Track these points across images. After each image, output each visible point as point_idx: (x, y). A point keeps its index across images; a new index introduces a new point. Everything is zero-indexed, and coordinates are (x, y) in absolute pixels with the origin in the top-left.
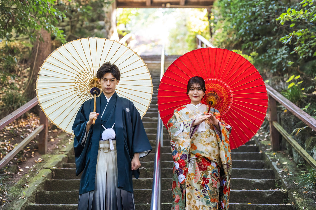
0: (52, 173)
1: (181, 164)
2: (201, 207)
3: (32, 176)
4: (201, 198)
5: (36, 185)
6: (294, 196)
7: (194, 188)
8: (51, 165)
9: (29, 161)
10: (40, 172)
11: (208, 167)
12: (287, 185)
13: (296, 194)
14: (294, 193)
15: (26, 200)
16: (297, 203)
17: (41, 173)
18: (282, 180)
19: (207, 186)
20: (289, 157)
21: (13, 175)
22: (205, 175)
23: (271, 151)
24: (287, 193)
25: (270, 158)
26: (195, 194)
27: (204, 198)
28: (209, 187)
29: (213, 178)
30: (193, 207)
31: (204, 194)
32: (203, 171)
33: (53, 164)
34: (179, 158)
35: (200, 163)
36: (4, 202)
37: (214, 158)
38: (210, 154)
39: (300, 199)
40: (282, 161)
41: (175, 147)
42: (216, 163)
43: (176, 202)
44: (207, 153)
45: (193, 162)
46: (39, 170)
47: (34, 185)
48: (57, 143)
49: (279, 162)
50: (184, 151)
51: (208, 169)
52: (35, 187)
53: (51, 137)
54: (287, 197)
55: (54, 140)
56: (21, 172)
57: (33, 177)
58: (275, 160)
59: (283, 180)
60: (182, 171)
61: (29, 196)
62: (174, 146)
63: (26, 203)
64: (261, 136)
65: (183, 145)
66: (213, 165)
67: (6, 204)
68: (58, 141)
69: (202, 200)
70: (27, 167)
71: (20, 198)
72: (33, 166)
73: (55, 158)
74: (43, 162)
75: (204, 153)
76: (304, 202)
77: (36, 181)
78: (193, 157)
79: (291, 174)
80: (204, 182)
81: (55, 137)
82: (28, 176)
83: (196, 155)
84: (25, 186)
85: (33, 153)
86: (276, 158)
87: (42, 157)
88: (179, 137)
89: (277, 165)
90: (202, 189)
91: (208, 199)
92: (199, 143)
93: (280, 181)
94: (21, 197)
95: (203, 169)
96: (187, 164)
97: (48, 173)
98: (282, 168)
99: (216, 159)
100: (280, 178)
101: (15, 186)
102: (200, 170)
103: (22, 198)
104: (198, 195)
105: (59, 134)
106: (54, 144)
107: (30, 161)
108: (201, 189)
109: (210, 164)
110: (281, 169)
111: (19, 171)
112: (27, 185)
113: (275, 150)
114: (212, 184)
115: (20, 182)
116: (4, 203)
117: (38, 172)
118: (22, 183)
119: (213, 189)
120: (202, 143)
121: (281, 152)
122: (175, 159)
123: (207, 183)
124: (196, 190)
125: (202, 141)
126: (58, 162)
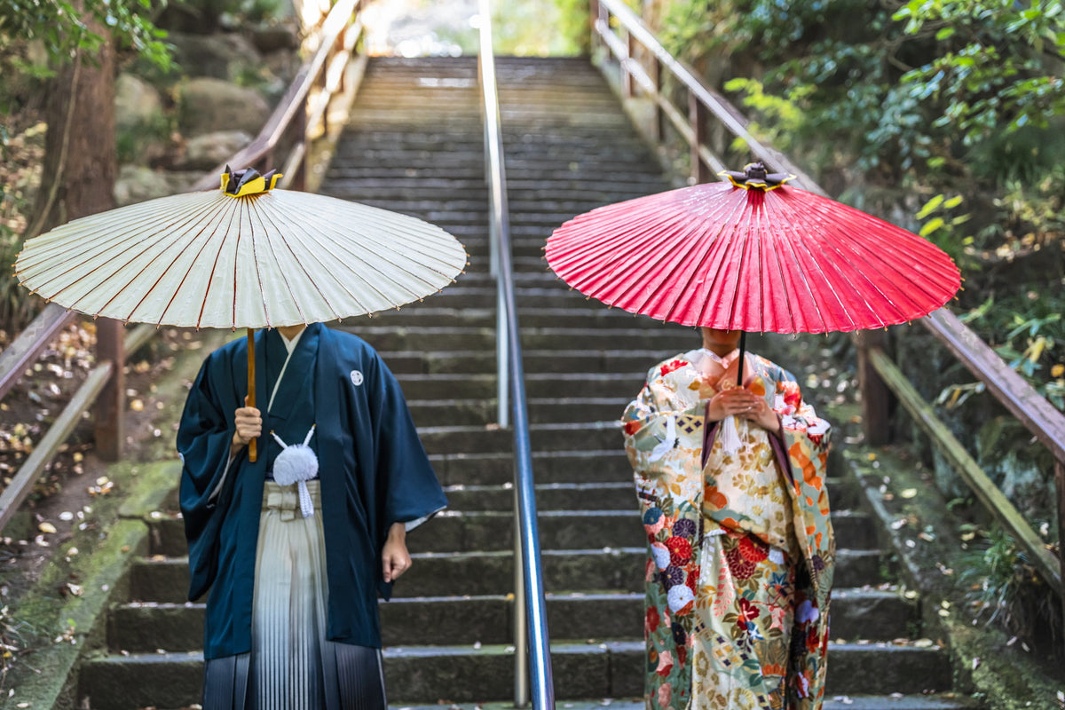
0: (151, 534)
1: (677, 550)
2: (732, 696)
3: (86, 548)
4: (733, 668)
5: (105, 588)
6: (944, 618)
7: (714, 632)
8: (144, 505)
9: (67, 492)
10: (111, 534)
11: (759, 565)
12: (918, 577)
13: (948, 610)
14: (942, 608)
15: (79, 647)
16: (954, 645)
17: (116, 539)
18: (901, 558)
19: (754, 626)
20: (920, 471)
21: (21, 550)
22: (746, 592)
23: (861, 445)
24: (920, 603)
25: (860, 472)
26: (717, 652)
27: (744, 665)
28: (758, 631)
29: (772, 601)
30: (711, 699)
31: (741, 653)
32: (743, 577)
33: (150, 501)
34: (668, 534)
35: (733, 551)
36: (8, 655)
37: (779, 537)
38: (768, 523)
39: (961, 631)
40: (898, 484)
41: (652, 498)
42: (784, 552)
43: (661, 673)
44: (759, 521)
45: (712, 549)
46: (108, 524)
47: (99, 586)
48: (154, 415)
49: (890, 488)
50: (684, 508)
51: (758, 572)
52: (104, 593)
53: (131, 392)
54: (920, 617)
55: (145, 403)
56: (47, 536)
57: (91, 553)
58: (875, 481)
59: (906, 558)
60: (680, 574)
61: (87, 631)
62: (650, 492)
63: (81, 656)
64: (827, 384)
65: (680, 491)
66: (775, 557)
67: (13, 663)
68: (156, 408)
69: (737, 671)
70: (67, 516)
71: (59, 639)
72: (82, 510)
73: (154, 476)
74: (118, 492)
75: (748, 519)
76: (975, 642)
77: (103, 569)
78: (714, 531)
79: (929, 533)
80: (745, 613)
81: (143, 392)
82: (74, 551)
83: (722, 526)
84: (68, 593)
85: (78, 457)
86: (880, 473)
87: (111, 474)
88: (667, 463)
89: (885, 502)
90: (738, 639)
91: (755, 672)
92: (735, 485)
93: (895, 559)
94: (62, 634)
95: (742, 571)
96: (696, 550)
97: (139, 537)
98: (900, 510)
99: (784, 538)
100: (894, 547)
101: (35, 591)
102: (734, 574)
103: (66, 637)
104: (726, 656)
105: (157, 381)
106: (145, 418)
107: (74, 489)
108: (733, 639)
109: (764, 557)
110: (897, 516)
111: (40, 532)
112: (75, 588)
113: (874, 442)
114: (767, 621)
115: (48, 575)
116: (6, 659)
117: (106, 534)
118: (57, 578)
119: (772, 635)
120: (742, 487)
121: (893, 449)
122: (656, 536)
123: (751, 617)
124: (720, 640)
125: (745, 480)
126: (166, 492)
